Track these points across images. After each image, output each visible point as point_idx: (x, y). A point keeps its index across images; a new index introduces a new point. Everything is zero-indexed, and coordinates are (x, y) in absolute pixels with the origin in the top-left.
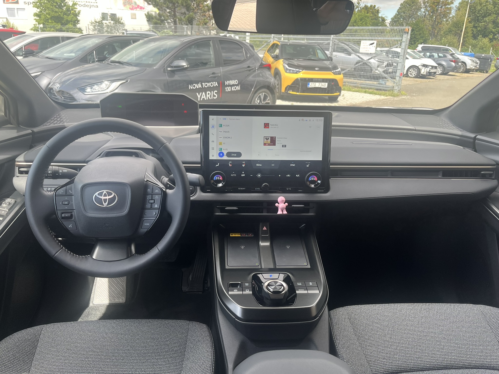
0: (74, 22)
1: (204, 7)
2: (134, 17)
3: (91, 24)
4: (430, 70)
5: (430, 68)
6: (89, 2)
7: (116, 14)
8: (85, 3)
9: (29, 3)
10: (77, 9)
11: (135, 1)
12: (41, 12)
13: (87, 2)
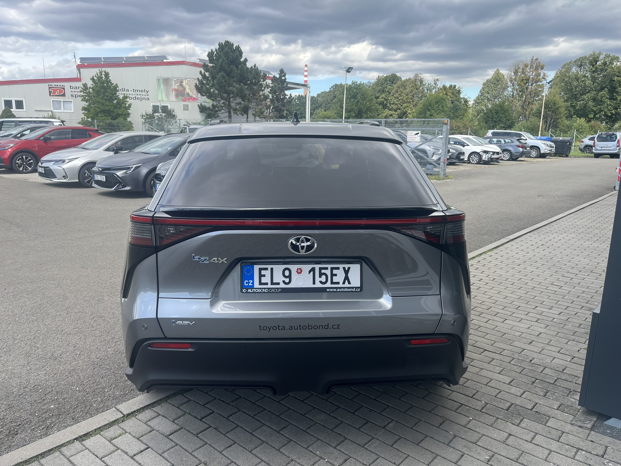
0: (125, 115)
2: (186, 108)
4: (491, 156)
5: (491, 154)
6: (140, 95)
7: (168, 106)
8: (136, 96)
9: (77, 96)
10: (128, 102)
11: (187, 91)
12: (89, 105)
13: (137, 95)
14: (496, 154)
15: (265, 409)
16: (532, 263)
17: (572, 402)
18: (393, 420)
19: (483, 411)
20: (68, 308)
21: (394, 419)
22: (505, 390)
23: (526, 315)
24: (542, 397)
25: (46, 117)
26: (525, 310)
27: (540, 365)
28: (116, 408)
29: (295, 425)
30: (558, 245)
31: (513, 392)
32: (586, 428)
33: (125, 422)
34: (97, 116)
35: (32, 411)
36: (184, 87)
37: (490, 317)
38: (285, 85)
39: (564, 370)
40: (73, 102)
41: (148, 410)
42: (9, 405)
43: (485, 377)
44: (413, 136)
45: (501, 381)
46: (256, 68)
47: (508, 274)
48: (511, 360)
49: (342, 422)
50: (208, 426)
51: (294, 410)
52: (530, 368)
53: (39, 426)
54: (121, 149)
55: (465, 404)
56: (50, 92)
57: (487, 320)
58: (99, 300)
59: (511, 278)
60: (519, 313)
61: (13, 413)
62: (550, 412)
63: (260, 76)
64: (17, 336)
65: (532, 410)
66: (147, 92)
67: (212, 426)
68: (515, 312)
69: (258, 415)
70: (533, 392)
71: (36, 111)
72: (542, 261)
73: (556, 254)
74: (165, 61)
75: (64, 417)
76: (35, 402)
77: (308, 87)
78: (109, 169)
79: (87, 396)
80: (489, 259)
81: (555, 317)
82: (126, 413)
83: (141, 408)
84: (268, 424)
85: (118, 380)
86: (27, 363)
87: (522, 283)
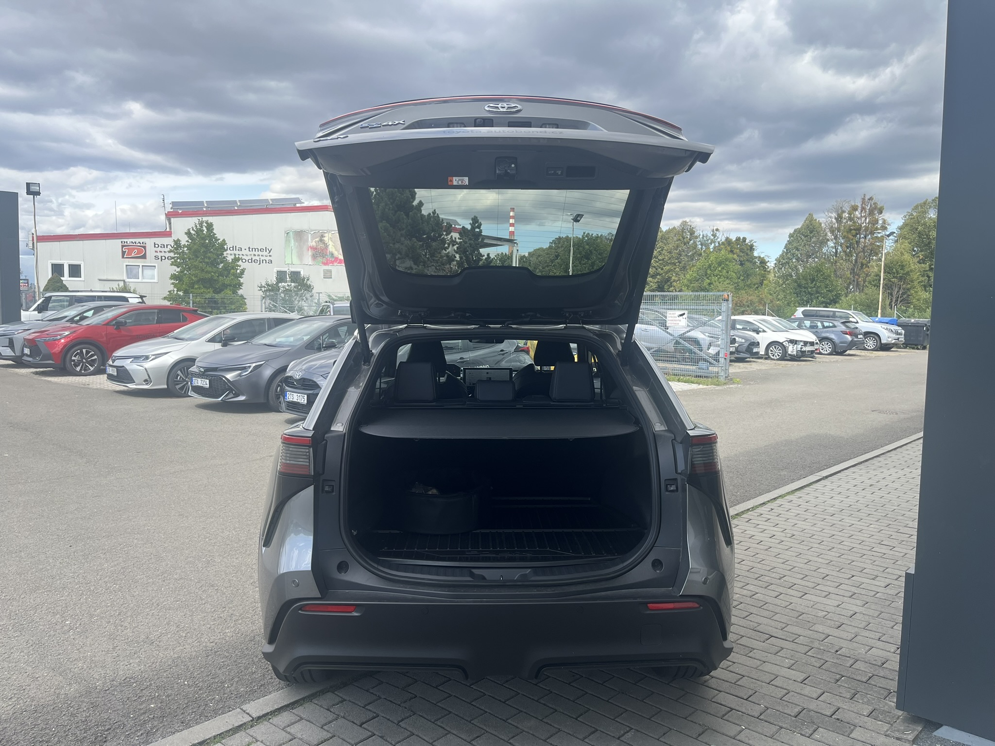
0: (235, 286)
1: (442, 257)
2: (328, 275)
3: (259, 289)
4: (801, 348)
5: (802, 345)
6: (258, 255)
7: (300, 272)
8: (253, 257)
9: (163, 258)
10: (240, 267)
11: (331, 251)
12: (182, 272)
13: (255, 255)
14: (808, 345)
15: (450, 712)
16: (852, 513)
17: (890, 706)
18: (632, 729)
19: (761, 717)
20: (163, 573)
21: (633, 727)
22: (796, 690)
23: (837, 588)
24: (847, 700)
25: (115, 289)
26: (835, 580)
27: (849, 657)
28: (242, 709)
29: (493, 733)
30: (895, 485)
31: (807, 693)
32: (907, 741)
33: (255, 728)
34: (193, 288)
35: (124, 711)
36: (326, 244)
37: (781, 590)
38: (480, 240)
39: (883, 665)
40: (157, 267)
41: (286, 713)
42: (92, 703)
43: (768, 673)
44: (675, 319)
45: (791, 677)
46: (436, 215)
47: (815, 529)
48: (807, 650)
49: (559, 730)
50: (371, 733)
51: (491, 714)
52: (834, 662)
53: (136, 731)
54: (233, 339)
55: (737, 709)
56: (123, 253)
57: (777, 594)
58: (208, 562)
59: (818, 533)
60: (827, 584)
61: (98, 714)
62: (857, 719)
63: (442, 228)
64: (95, 610)
65: (831, 717)
66: (270, 252)
67: (377, 733)
68: (820, 583)
69: (441, 720)
70: (835, 693)
71: (100, 280)
72: (868, 509)
73: (891, 499)
74: (298, 205)
75: (169, 720)
76: (128, 699)
77: (515, 243)
78: (215, 369)
79: (200, 693)
80: (787, 506)
81: (879, 591)
82: (256, 716)
83: (276, 709)
84: (455, 732)
85: (241, 672)
86: (112, 648)
87: (834, 541)
